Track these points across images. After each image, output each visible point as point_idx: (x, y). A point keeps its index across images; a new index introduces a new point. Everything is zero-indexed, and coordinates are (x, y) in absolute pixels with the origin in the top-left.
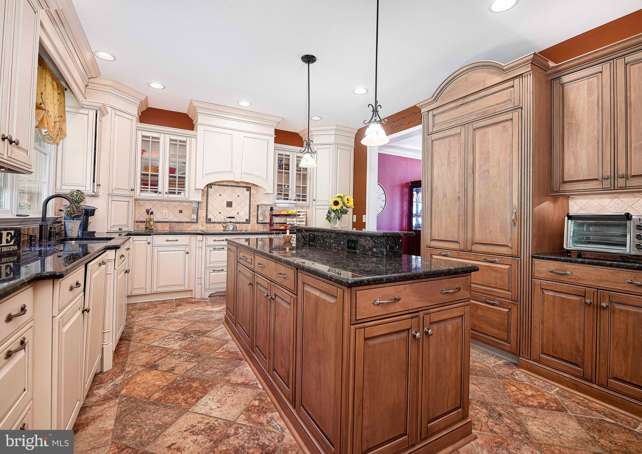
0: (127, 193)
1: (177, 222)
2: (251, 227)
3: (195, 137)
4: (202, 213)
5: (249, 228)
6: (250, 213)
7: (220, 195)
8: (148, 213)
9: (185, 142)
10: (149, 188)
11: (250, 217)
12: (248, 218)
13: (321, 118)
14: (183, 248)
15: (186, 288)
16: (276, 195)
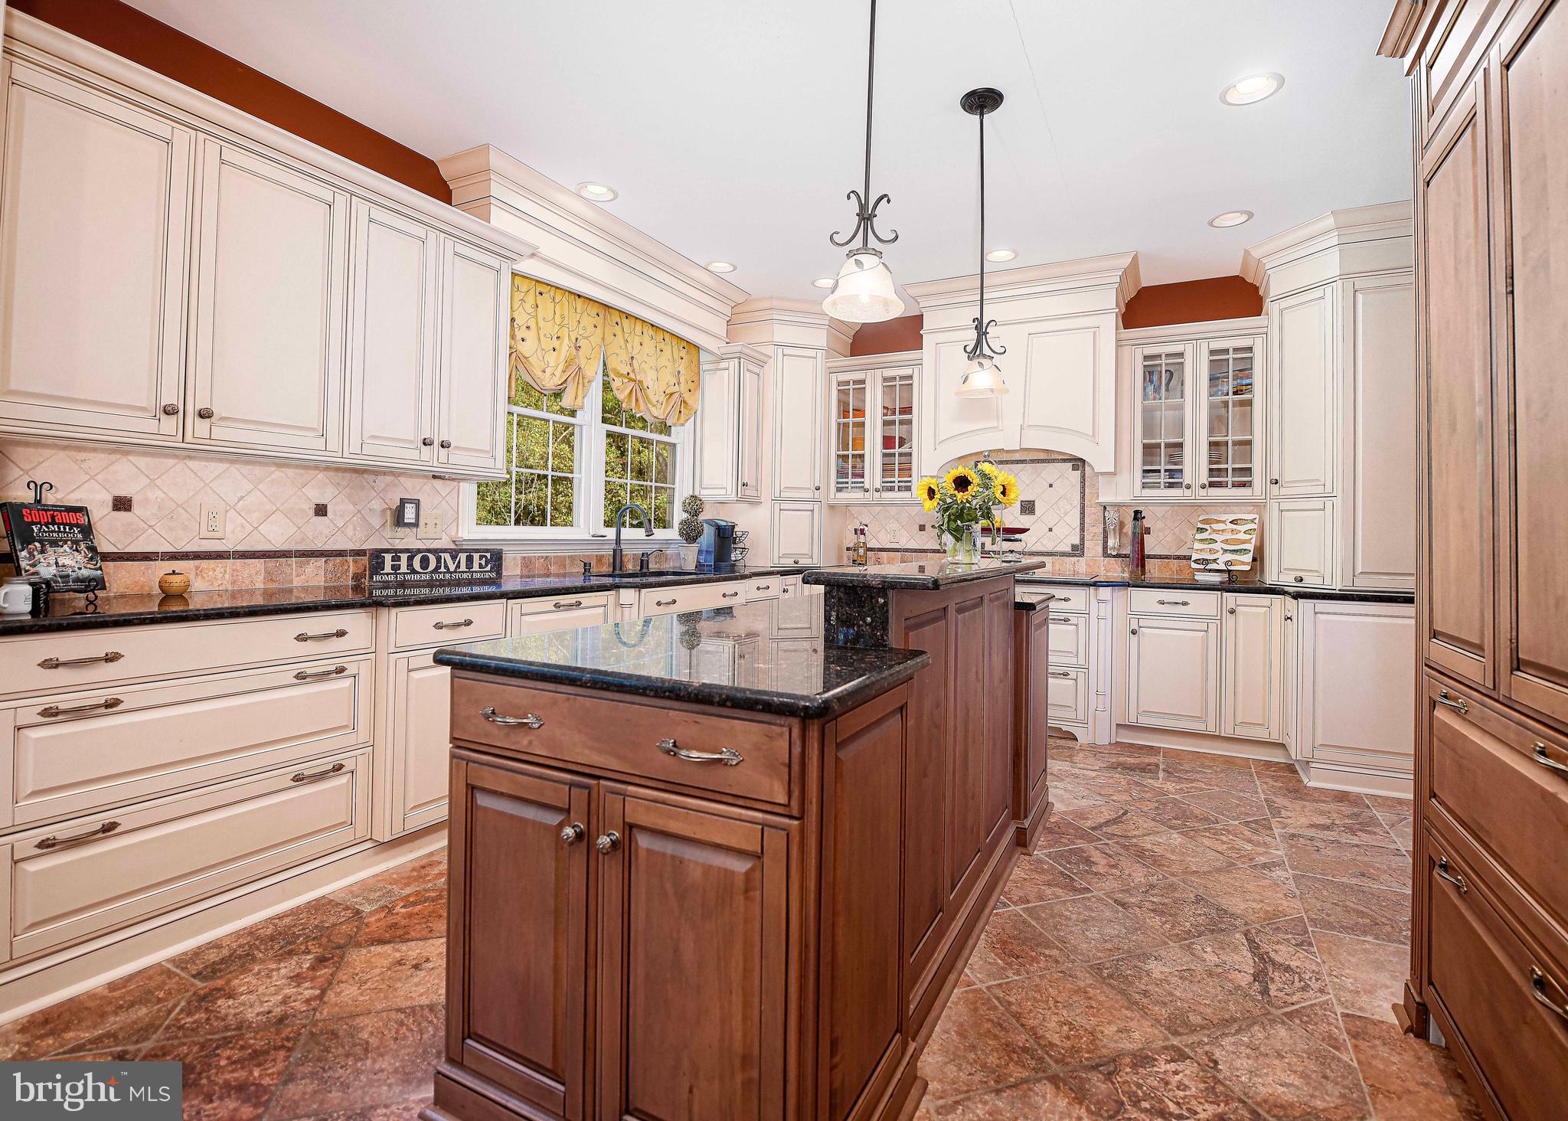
0: (808, 495)
1: (915, 551)
2: (1087, 565)
5: (1081, 568)
6: (1082, 529)
10: (850, 483)
11: (1082, 539)
12: (1077, 542)
13: (1251, 215)
16: (1139, 474)
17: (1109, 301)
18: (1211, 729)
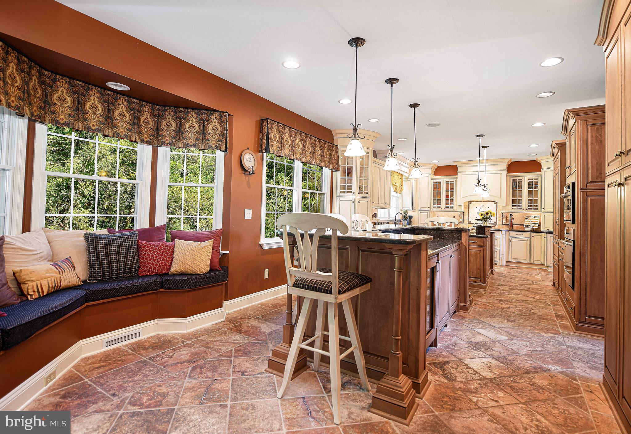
0: (428, 209)
2: (498, 226)
3: (457, 178)
4: (466, 218)
6: (497, 218)
7: (477, 207)
9: (453, 182)
10: (437, 206)
11: (497, 220)
16: (511, 206)
17: (505, 167)
18: (528, 262)
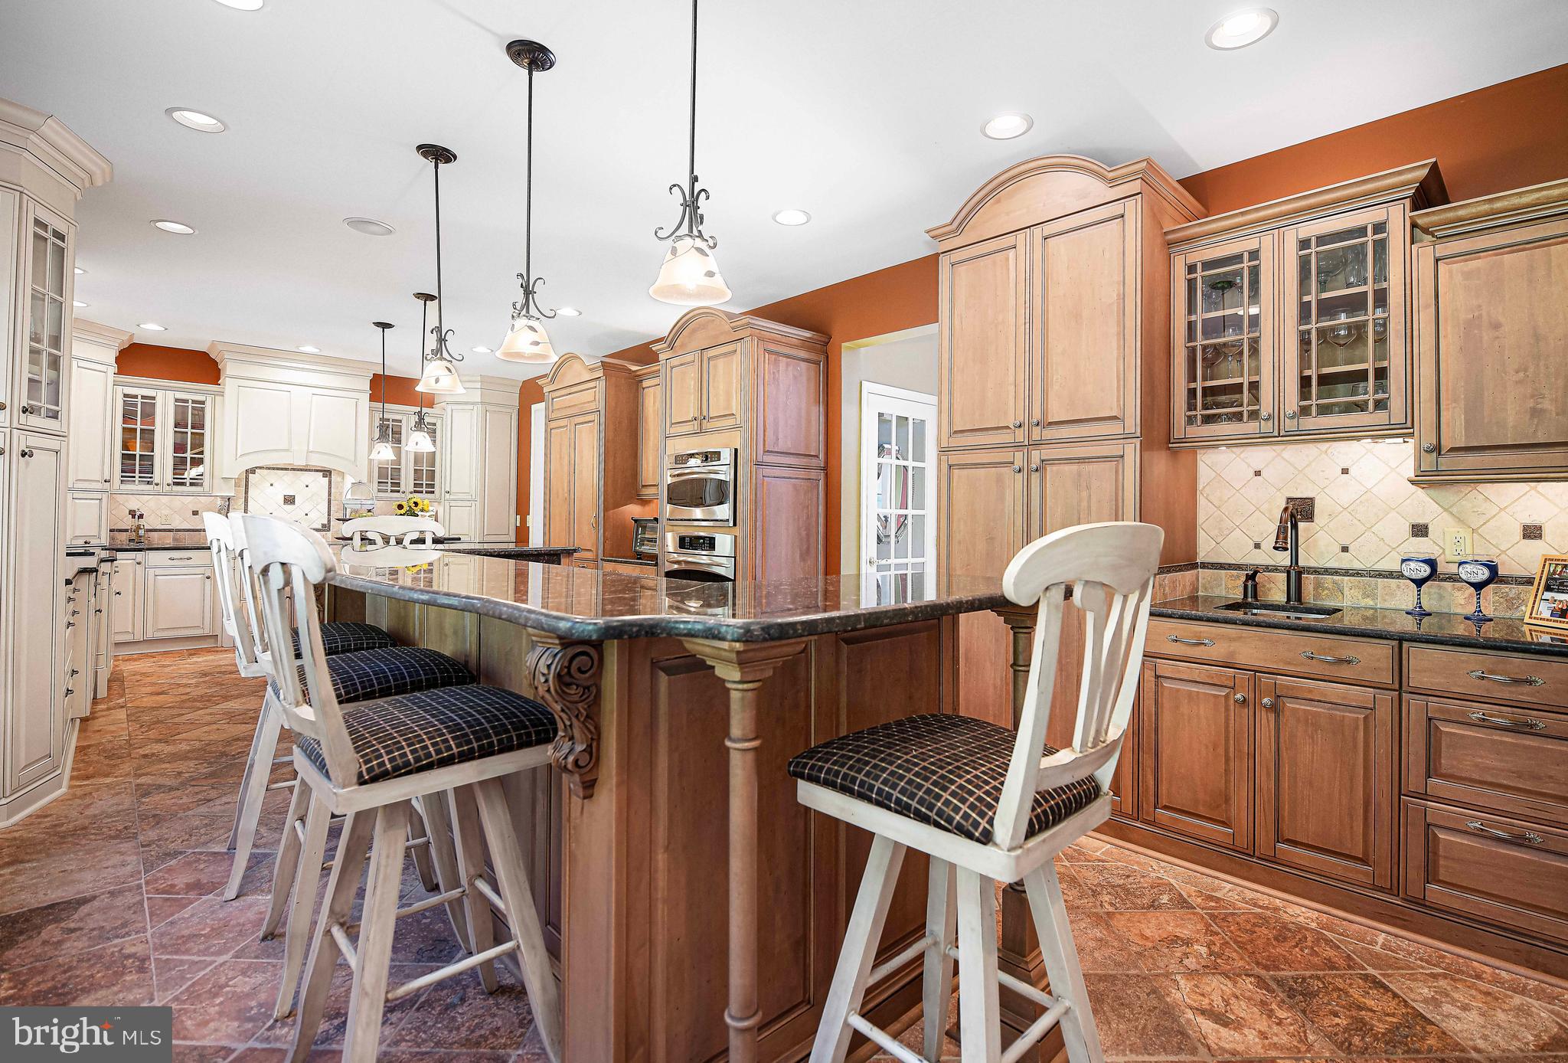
0: (98, 486)
1: (186, 531)
3: (222, 394)
6: (329, 515)
7: (272, 485)
8: (133, 517)
9: (204, 403)
10: (137, 477)
12: (326, 523)
14: (198, 570)
15: (207, 631)
16: (376, 484)
